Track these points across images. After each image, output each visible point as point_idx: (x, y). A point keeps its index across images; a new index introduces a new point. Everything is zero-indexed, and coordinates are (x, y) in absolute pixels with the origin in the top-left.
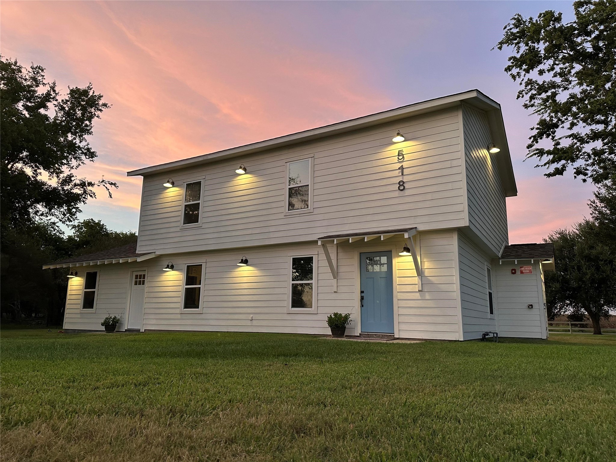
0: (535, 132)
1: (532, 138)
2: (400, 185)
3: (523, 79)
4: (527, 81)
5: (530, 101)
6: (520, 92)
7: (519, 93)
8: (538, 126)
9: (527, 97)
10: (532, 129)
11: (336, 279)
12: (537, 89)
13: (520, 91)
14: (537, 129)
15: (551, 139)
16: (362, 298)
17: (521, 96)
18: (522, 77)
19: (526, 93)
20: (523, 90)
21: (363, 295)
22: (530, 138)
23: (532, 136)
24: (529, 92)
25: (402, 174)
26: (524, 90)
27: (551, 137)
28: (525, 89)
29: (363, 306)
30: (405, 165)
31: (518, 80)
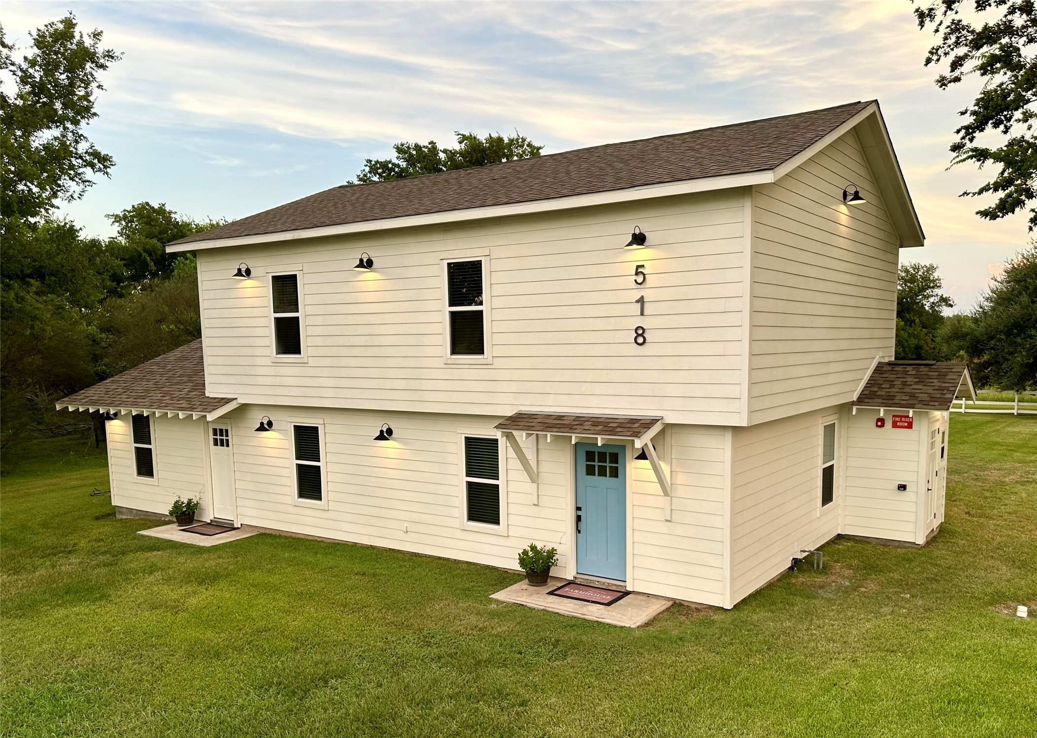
0: (969, 120)
1: (963, 131)
2: (638, 335)
3: (941, 23)
4: (950, 24)
5: (952, 71)
6: (934, 51)
7: (930, 52)
8: (976, 108)
9: (947, 61)
10: (963, 113)
11: (536, 484)
12: (971, 42)
13: (933, 48)
14: (974, 113)
15: (1003, 131)
16: (579, 519)
17: (935, 58)
18: (937, 20)
19: (946, 54)
20: (940, 47)
21: (579, 513)
22: (958, 131)
23: (962, 128)
24: (952, 49)
25: (642, 314)
26: (942, 46)
27: (1002, 127)
28: (944, 44)
29: (579, 532)
30: (648, 295)
31: (930, 26)
